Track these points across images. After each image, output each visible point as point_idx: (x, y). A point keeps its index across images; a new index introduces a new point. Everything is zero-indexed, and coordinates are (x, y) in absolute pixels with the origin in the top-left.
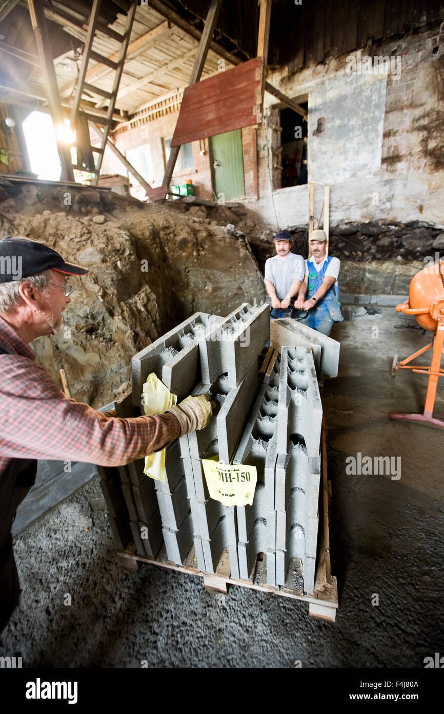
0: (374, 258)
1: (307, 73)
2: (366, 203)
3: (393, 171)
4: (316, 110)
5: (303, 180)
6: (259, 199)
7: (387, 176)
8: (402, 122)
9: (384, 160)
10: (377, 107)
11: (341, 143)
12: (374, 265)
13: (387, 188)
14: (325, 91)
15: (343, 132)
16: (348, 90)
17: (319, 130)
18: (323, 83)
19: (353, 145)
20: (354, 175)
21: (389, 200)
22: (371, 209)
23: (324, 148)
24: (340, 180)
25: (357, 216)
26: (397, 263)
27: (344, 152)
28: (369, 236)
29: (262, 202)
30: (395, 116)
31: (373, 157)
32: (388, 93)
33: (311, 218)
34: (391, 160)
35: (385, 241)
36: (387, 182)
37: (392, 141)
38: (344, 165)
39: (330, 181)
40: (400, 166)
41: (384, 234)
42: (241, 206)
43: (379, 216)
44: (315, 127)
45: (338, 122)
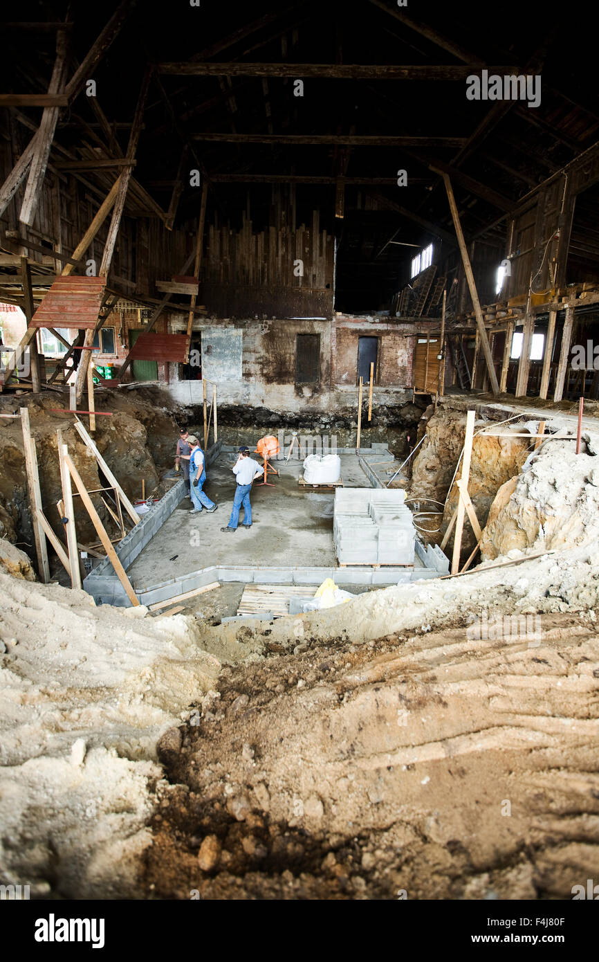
0: (242, 426)
1: (201, 320)
2: (236, 395)
3: (249, 381)
4: (205, 340)
5: (199, 377)
6: (169, 384)
7: (246, 383)
8: (251, 358)
9: (244, 375)
10: (239, 348)
11: (221, 361)
12: (242, 429)
13: (246, 389)
14: (211, 333)
15: (221, 356)
16: (224, 336)
17: (208, 351)
18: (210, 328)
19: (228, 363)
20: (228, 379)
21: (248, 395)
22: (239, 398)
23: (211, 362)
24: (221, 380)
25: (231, 401)
26: (254, 428)
27: (223, 366)
28: (239, 412)
29: (171, 387)
30: (247, 354)
31: (238, 372)
32: (244, 343)
33: (205, 400)
34: (247, 375)
35: (248, 416)
36: (246, 386)
37: (247, 366)
38: (223, 373)
39: (215, 380)
40: (252, 379)
41: (247, 411)
42: (155, 387)
43: (243, 403)
44: (206, 349)
45: (219, 350)
